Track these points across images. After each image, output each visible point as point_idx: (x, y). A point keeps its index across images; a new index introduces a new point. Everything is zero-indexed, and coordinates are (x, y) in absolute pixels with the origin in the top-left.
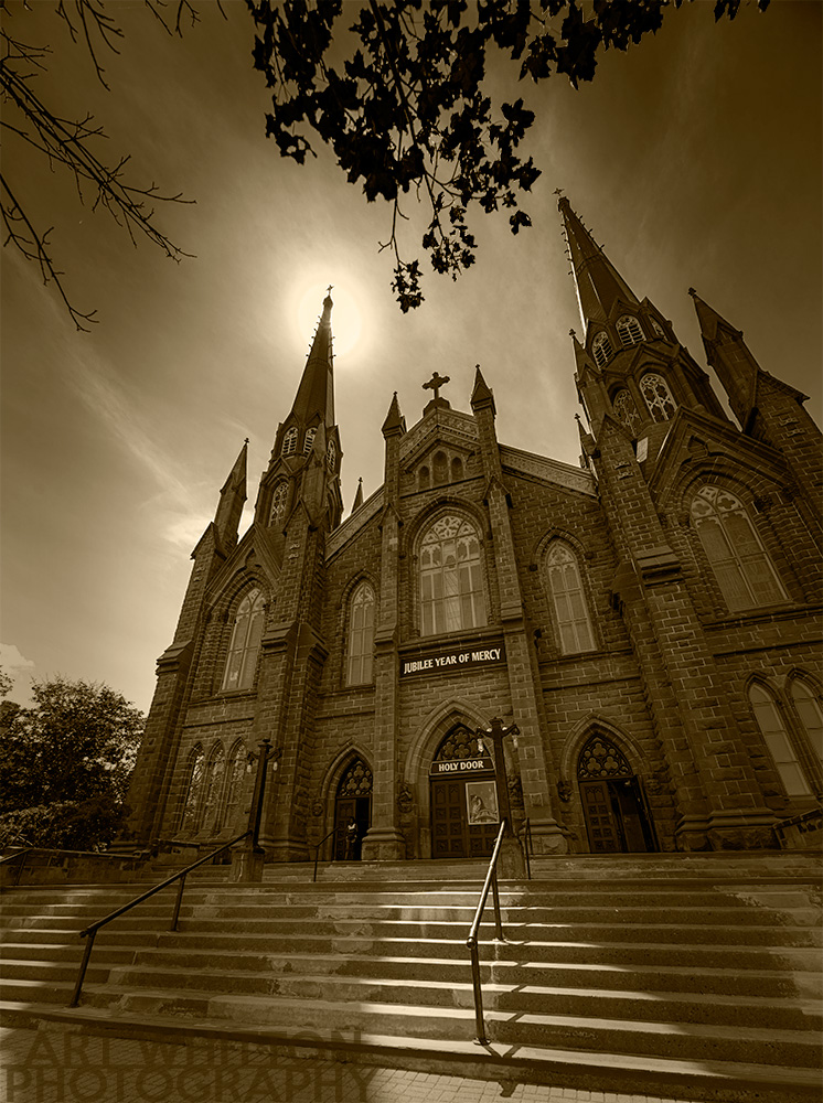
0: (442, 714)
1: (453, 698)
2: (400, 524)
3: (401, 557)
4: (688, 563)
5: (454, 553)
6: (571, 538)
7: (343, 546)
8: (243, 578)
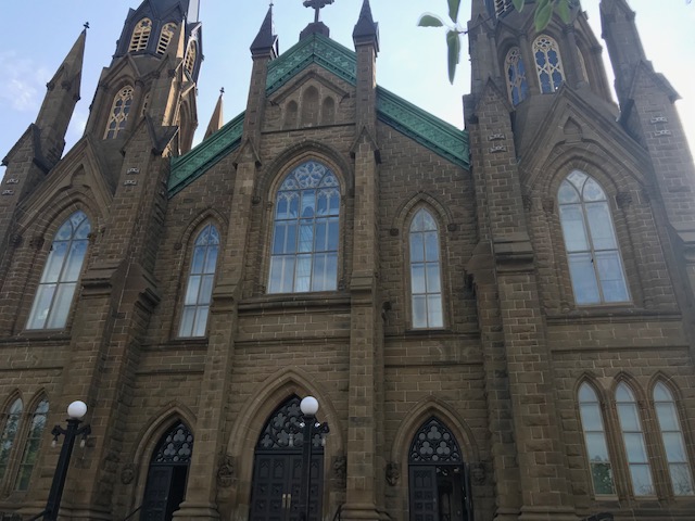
0: (276, 382)
1: (291, 367)
2: (258, 164)
3: (254, 202)
4: (544, 251)
5: (313, 205)
6: (438, 206)
7: (191, 176)
8: (66, 198)
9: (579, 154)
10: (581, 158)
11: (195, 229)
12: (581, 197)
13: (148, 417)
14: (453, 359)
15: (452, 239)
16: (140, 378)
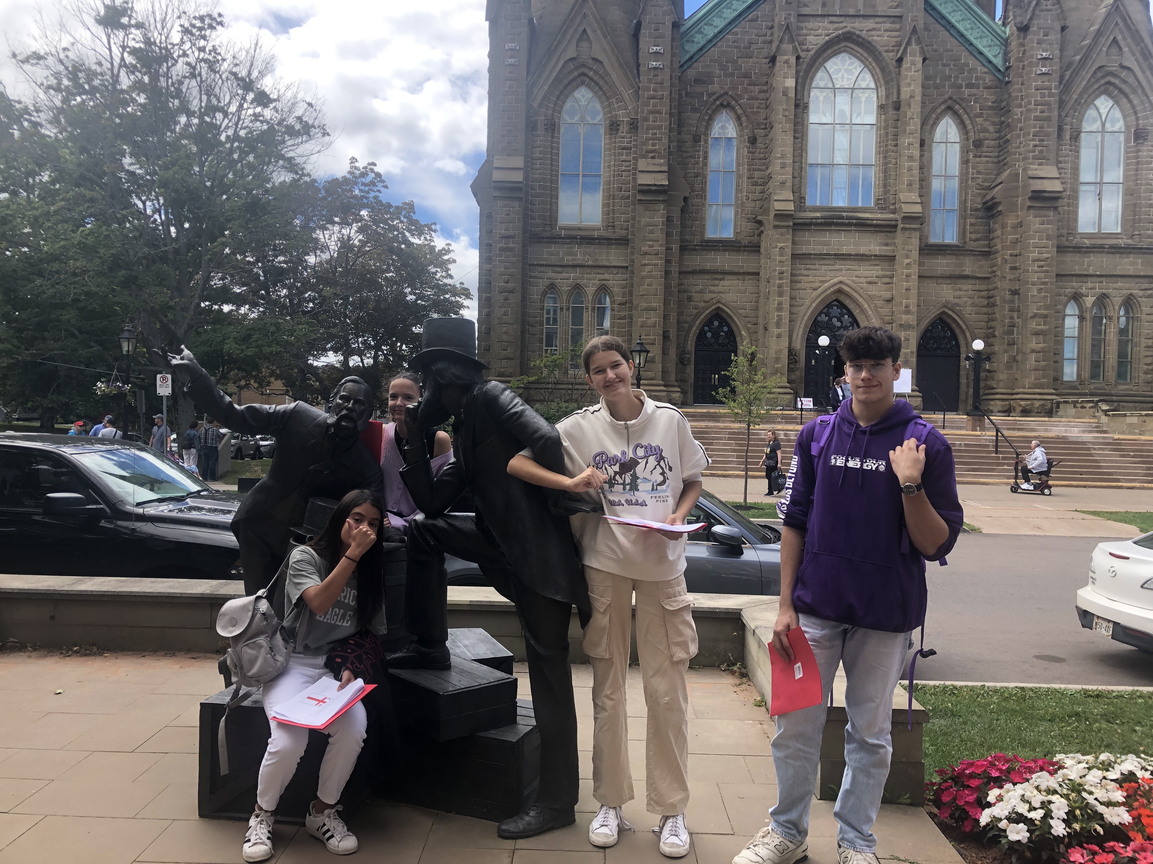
1: (841, 279)
2: (798, 58)
3: (797, 106)
5: (846, 108)
6: (965, 117)
8: (571, 72)
9: (1113, 80)
10: (1113, 84)
11: (711, 117)
12: (1103, 125)
14: (964, 273)
15: (975, 156)
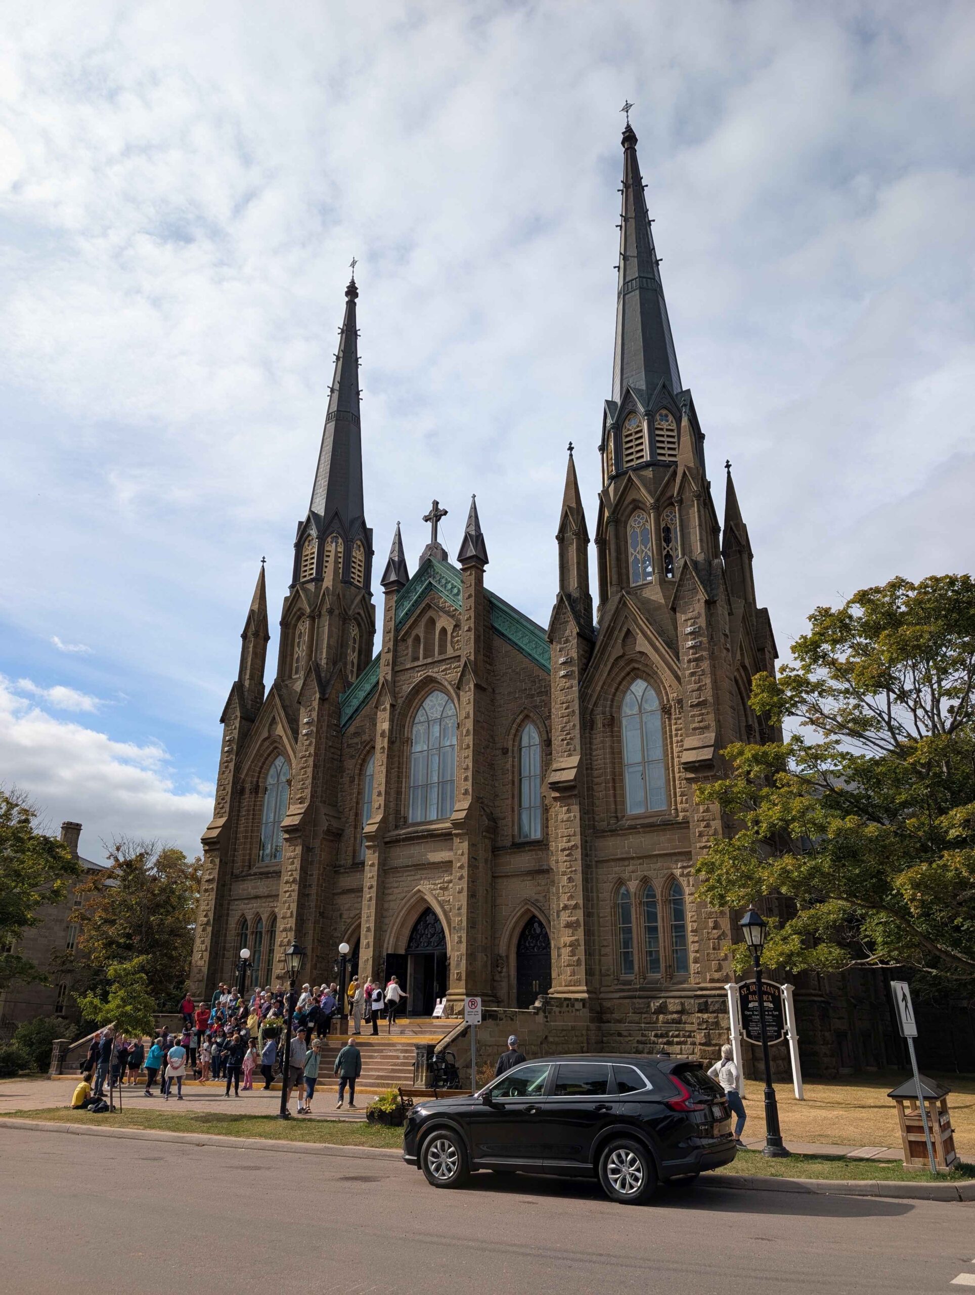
1: (420, 887)
2: (392, 706)
5: (439, 735)
6: (538, 721)
7: (356, 710)
8: (268, 747)
9: (636, 666)
10: (638, 669)
11: (364, 760)
12: (640, 707)
13: (344, 927)
14: (542, 868)
15: (547, 755)
16: (336, 897)
